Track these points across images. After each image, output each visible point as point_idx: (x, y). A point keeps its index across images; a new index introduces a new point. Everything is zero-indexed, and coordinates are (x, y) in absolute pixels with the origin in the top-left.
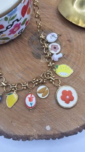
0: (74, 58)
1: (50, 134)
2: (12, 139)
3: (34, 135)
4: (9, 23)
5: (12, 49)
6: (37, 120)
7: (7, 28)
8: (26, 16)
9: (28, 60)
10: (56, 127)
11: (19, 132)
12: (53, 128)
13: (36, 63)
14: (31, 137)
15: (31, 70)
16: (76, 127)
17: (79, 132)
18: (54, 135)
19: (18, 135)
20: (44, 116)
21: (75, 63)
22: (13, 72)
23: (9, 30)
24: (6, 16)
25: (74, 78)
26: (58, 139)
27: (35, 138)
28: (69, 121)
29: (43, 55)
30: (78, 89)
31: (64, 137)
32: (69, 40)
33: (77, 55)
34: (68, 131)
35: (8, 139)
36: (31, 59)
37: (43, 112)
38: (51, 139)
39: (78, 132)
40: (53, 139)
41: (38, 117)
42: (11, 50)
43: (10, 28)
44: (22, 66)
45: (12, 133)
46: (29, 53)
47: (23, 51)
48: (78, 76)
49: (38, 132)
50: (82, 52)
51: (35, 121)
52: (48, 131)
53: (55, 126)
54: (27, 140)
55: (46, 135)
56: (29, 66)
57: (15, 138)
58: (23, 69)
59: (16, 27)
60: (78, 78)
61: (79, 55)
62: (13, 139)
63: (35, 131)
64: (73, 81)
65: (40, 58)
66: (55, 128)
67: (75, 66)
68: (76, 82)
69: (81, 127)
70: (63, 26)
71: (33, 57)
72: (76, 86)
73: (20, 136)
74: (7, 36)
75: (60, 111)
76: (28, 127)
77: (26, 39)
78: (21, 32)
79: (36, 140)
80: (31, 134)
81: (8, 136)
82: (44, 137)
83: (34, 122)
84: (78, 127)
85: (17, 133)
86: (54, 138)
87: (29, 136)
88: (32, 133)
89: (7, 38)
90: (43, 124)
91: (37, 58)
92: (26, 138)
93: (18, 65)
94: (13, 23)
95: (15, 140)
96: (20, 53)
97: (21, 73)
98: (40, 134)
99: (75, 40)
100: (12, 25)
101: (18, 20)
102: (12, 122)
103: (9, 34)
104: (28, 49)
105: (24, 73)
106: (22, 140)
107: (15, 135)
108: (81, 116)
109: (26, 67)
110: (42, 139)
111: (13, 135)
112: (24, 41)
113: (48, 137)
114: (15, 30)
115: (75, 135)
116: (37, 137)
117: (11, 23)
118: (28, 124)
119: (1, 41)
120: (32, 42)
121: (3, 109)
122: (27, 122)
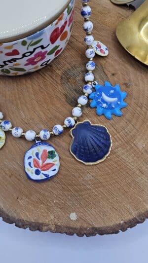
0: (131, 113)
1: (75, 226)
2: (14, 224)
3: (49, 225)
4: (28, 49)
5: (35, 84)
6: (57, 201)
7: (24, 56)
8: (58, 42)
9: (57, 105)
10: (86, 217)
11: (27, 216)
12: (81, 218)
14: (45, 226)
16: (118, 222)
18: (81, 229)
19: (24, 220)
20: (69, 197)
21: (130, 122)
22: (31, 121)
23: (26, 59)
24: (25, 39)
26: (87, 236)
27: (50, 230)
28: (108, 211)
30: (129, 163)
31: (97, 234)
32: (125, 84)
33: (136, 109)
34: (105, 226)
35: (8, 224)
36: (63, 105)
37: (69, 190)
38: (75, 235)
39: (120, 231)
40: (78, 235)
41: (61, 197)
42: (32, 86)
43: (28, 56)
44: (46, 114)
45: (15, 215)
46: (59, 95)
47: (51, 90)
48: (132, 142)
49: (56, 220)
50: (144, 105)
52: (72, 221)
53: (85, 215)
54: (38, 231)
55: (69, 228)
56: (58, 114)
57: (20, 224)
58: (47, 119)
60: (133, 145)
61: (139, 109)
62: (16, 225)
63: (52, 218)
64: (123, 149)
66: (83, 218)
67: (130, 125)
68: (127, 151)
69: (125, 223)
71: (66, 103)
72: (127, 157)
73: (28, 221)
74: (22, 66)
75: (96, 193)
76: (43, 211)
77: (59, 72)
78: (46, 64)
79: (52, 232)
80: (45, 222)
81: (8, 220)
82: (65, 230)
83: (52, 203)
84: (122, 222)
85: (23, 217)
86: (80, 234)
87: (42, 224)
88: (47, 221)
89: (22, 69)
90: (66, 209)
92: (37, 227)
93: (41, 112)
94: (35, 50)
95: (20, 227)
96: (46, 94)
97: (43, 124)
98: (59, 224)
99: (136, 85)
100: (31, 53)
101: (42, 47)
102: (18, 198)
103: (26, 65)
104: (60, 88)
106: (30, 229)
107: (20, 219)
108: (129, 206)
109: (52, 116)
110: (60, 232)
111: (17, 218)
112: (55, 76)
113: (71, 231)
114: (35, 60)
115: (114, 234)
116: (53, 228)
117: (31, 49)
118: (42, 206)
119: (12, 71)
120: (68, 79)
121: (7, 177)
122: (42, 202)
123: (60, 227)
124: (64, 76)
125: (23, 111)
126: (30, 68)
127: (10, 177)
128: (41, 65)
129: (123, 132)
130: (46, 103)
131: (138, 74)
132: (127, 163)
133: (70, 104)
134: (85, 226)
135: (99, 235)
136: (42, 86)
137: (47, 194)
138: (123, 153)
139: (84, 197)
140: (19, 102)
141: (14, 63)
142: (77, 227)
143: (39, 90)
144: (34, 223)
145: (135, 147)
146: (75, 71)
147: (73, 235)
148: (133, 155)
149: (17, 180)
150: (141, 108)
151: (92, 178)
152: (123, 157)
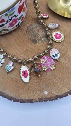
1: (48, 97)
2: (19, 102)
3: (36, 99)
4: (8, 18)
6: (37, 88)
7: (7, 22)
8: (22, 13)
9: (27, 44)
12: (50, 93)
13: (33, 47)
14: (34, 100)
15: (30, 52)
16: (67, 91)
17: (69, 94)
18: (51, 98)
20: (42, 85)
22: (17, 54)
23: (8, 23)
25: (63, 56)
27: (36, 101)
28: (61, 87)
29: (38, 40)
30: (67, 64)
34: (61, 94)
37: (42, 82)
40: (50, 101)
41: (38, 85)
42: (13, 38)
43: (9, 22)
44: (23, 49)
45: (19, 98)
46: (27, 40)
47: (23, 38)
48: (66, 54)
49: (38, 96)
51: (35, 89)
52: (46, 95)
53: (51, 91)
54: (31, 103)
55: (45, 98)
56: (29, 49)
57: (22, 101)
58: (24, 51)
59: (14, 21)
62: (20, 102)
63: (36, 95)
65: (36, 43)
66: (51, 93)
67: (64, 46)
68: (64, 59)
69: (70, 90)
70: (53, 18)
71: (31, 43)
72: (65, 61)
73: (25, 99)
74: (7, 28)
75: (54, 80)
76: (31, 93)
78: (18, 25)
81: (16, 101)
82: (44, 100)
85: (23, 98)
87: (32, 99)
88: (34, 97)
89: (7, 30)
90: (42, 90)
91: (34, 43)
92: (30, 101)
93: (20, 49)
94: (12, 18)
95: (22, 103)
96: (21, 40)
97: (23, 54)
98: (40, 97)
99: (62, 28)
100: (11, 20)
101: (15, 16)
102: (18, 90)
103: (9, 27)
104: (27, 36)
105: (25, 55)
106: (27, 103)
109: (26, 50)
110: (41, 101)
112: (23, 31)
113: (46, 99)
114: (13, 24)
115: (66, 97)
116: (38, 100)
117: (10, 18)
119: (3, 32)
120: (30, 31)
121: (11, 82)
122: (30, 90)
123: (41, 99)
124: (27, 30)
125: (12, 50)
126: (11, 29)
127: (12, 81)
128: (16, 26)
129: (61, 50)
130: (22, 44)
131: (62, 22)
132: (66, 64)
133: (33, 43)
134: (52, 96)
135: (60, 99)
136: (18, 37)
137: (31, 85)
138: (63, 60)
139: (49, 83)
140: (9, 46)
141: (3, 27)
142: (49, 97)
143: (17, 39)
144: (28, 99)
145: (67, 56)
146: (32, 27)
147: (47, 101)
148: (67, 60)
149: (16, 82)
150: (67, 38)
151: (51, 74)
152: (63, 62)
